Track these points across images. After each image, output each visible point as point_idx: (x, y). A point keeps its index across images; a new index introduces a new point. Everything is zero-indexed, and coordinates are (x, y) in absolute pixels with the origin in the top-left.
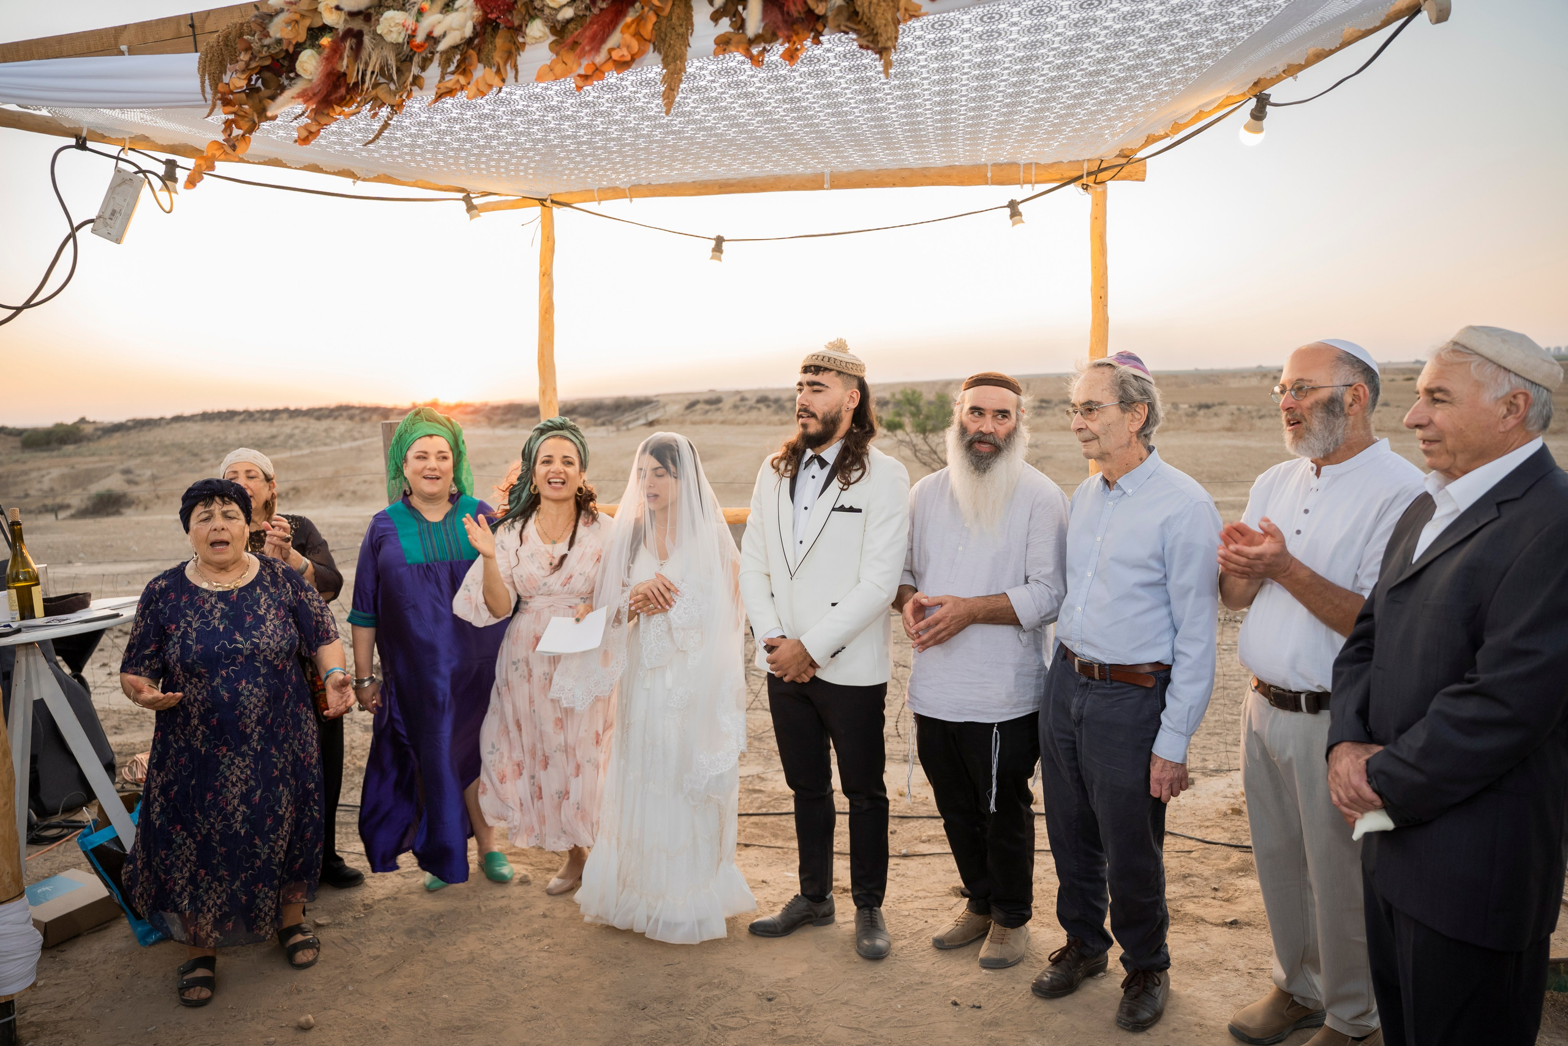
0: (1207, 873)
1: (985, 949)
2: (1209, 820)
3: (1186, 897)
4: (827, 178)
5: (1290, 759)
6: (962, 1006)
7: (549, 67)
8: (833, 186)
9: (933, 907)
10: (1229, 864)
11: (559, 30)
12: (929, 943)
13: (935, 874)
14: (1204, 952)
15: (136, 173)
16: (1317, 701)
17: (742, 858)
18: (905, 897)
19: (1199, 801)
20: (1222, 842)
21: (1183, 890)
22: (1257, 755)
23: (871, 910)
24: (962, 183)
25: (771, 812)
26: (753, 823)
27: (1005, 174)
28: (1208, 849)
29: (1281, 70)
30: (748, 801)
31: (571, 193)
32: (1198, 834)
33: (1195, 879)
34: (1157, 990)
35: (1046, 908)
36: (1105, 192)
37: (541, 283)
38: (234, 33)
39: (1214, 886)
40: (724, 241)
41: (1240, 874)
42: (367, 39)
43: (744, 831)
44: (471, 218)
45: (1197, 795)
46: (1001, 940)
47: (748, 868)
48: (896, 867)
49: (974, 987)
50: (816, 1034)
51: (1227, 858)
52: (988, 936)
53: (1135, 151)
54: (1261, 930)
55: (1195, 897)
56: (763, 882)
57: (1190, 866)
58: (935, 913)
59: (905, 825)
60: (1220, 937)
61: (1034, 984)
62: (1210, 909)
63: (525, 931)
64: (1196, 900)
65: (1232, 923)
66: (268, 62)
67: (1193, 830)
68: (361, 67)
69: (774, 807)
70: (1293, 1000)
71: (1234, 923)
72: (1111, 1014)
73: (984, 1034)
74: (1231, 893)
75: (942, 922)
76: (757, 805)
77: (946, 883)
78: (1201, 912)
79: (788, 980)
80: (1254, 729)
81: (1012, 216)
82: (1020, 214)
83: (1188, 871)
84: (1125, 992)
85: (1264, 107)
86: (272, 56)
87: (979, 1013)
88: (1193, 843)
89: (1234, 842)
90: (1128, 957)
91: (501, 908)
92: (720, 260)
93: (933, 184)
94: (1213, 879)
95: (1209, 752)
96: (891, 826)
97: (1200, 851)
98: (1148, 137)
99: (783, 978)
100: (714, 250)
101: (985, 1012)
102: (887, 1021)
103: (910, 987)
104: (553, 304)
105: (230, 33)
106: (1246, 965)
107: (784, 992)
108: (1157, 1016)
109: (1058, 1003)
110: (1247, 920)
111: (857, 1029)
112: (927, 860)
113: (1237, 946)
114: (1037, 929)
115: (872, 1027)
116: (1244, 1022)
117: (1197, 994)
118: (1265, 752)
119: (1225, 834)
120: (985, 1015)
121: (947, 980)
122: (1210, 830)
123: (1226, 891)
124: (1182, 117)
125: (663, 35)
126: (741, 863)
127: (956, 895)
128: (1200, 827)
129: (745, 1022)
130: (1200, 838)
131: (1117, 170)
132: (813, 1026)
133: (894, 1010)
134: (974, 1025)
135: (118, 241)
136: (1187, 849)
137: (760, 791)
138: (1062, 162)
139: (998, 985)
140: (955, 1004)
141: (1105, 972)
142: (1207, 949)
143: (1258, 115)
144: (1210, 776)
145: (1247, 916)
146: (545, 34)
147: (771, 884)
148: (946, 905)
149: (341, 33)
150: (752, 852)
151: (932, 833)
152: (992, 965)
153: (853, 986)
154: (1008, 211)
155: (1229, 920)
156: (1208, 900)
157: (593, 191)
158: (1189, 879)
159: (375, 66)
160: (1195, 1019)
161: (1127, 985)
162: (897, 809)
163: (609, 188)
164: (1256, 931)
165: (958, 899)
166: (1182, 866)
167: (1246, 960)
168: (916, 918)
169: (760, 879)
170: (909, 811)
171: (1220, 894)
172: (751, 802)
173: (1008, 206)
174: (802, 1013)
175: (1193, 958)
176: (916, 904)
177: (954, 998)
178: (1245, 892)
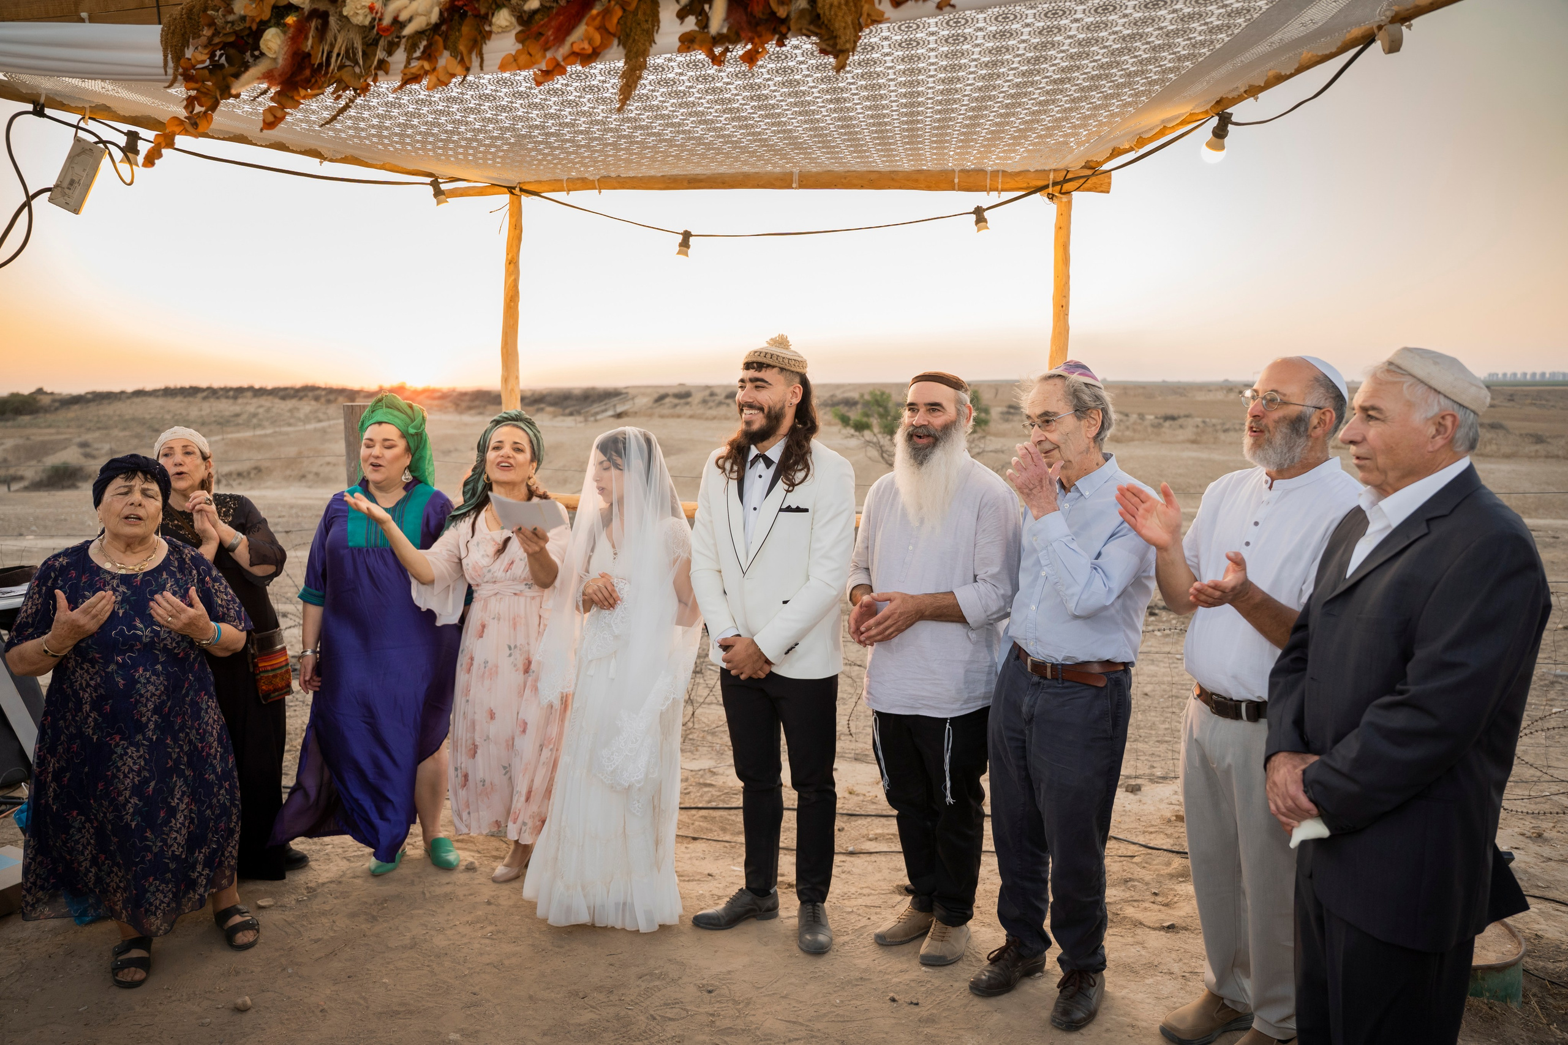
0: (1148, 878)
1: (926, 946)
2: (1153, 826)
3: (1126, 901)
4: (796, 178)
5: (1230, 766)
6: (900, 1002)
7: (514, 56)
8: (802, 186)
9: (876, 905)
10: (1170, 870)
11: (526, 20)
12: (871, 940)
13: (880, 871)
14: (1141, 955)
15: (96, 143)
16: (1257, 710)
17: (689, 851)
18: (849, 894)
19: (1145, 807)
20: (1165, 848)
21: (1123, 893)
22: (1197, 763)
23: (814, 905)
24: (929, 188)
25: (721, 806)
26: (702, 817)
27: (972, 180)
28: (1150, 854)
29: (1242, 90)
30: (699, 794)
31: (540, 182)
32: (1141, 840)
33: (1136, 883)
34: (1092, 991)
35: (989, 908)
36: (1070, 203)
37: (507, 270)
38: (198, 7)
39: (1154, 890)
40: (692, 236)
41: (1180, 879)
42: (332, 20)
43: (693, 824)
44: (438, 203)
45: (1143, 802)
46: (942, 938)
47: (694, 861)
48: (842, 864)
49: (913, 984)
50: (754, 1026)
51: (1168, 864)
52: (930, 934)
53: (1101, 164)
54: (1197, 934)
55: (1135, 901)
56: (709, 875)
57: (1132, 871)
58: (878, 910)
59: (853, 823)
60: (1157, 940)
61: (972, 982)
62: (1149, 913)
63: (469, 918)
64: (1135, 904)
65: (1169, 927)
66: (232, 39)
67: (1137, 835)
68: (326, 48)
69: (724, 801)
70: (1223, 1003)
71: (1171, 928)
72: (1046, 1014)
73: (920, 1030)
74: (1170, 897)
75: (885, 919)
76: (707, 799)
77: (891, 881)
78: (1140, 916)
79: (729, 972)
80: (1195, 737)
81: (977, 222)
82: (985, 221)
83: (1130, 876)
84: (1061, 992)
85: (1226, 126)
86: (235, 33)
87: (916, 1009)
88: (1135, 848)
89: (1176, 848)
90: (1065, 958)
91: (446, 895)
92: (687, 255)
93: (900, 188)
94: (1154, 884)
95: (1157, 759)
96: (838, 823)
97: (1142, 856)
98: (1113, 150)
99: (724, 970)
100: (681, 245)
101: (923, 1008)
102: (825, 1015)
103: (849, 982)
104: (518, 292)
105: (194, 7)
106: (1180, 968)
107: (724, 984)
108: (1091, 1016)
109: (994, 1002)
110: (1184, 925)
111: (794, 1023)
112: (873, 858)
113: (1172, 949)
114: (978, 928)
115: (810, 1020)
116: (1175, 1023)
117: (1131, 995)
118: (1205, 760)
119: (1168, 840)
120: (923, 1011)
121: (886, 977)
122: (1153, 836)
123: (1166, 896)
124: (1146, 132)
125: (628, 30)
126: (689, 855)
127: (900, 894)
128: (1144, 832)
129: (684, 1014)
130: (1144, 843)
131: (1082, 181)
132: (751, 1018)
133: (833, 1005)
134: (911, 1021)
135: (76, 211)
136: (1129, 854)
137: (711, 785)
138: (1029, 171)
139: (937, 983)
140: (893, 1000)
141: (1042, 972)
142: (1143, 952)
143: (1220, 133)
144: (1157, 782)
145: (1184, 921)
146: (511, 23)
147: (717, 877)
148: (890, 903)
149: (306, 13)
150: (700, 846)
151: (879, 831)
152: (932, 962)
153: (793, 980)
154: (973, 217)
155: (1166, 924)
156: (1147, 905)
157: (562, 180)
158: (1130, 884)
159: (340, 48)
160: (1127, 1020)
161: (1063, 985)
162: (846, 806)
163: (578, 179)
164: (1192, 935)
165: (902, 897)
166: (1124, 871)
167: (1180, 964)
168: (859, 915)
169: (706, 872)
170: (858, 809)
171: (1159, 899)
172: (702, 796)
173: (973, 213)
174: (741, 1006)
175: (1130, 961)
176: (860, 901)
177: (892, 995)
178: (1184, 897)
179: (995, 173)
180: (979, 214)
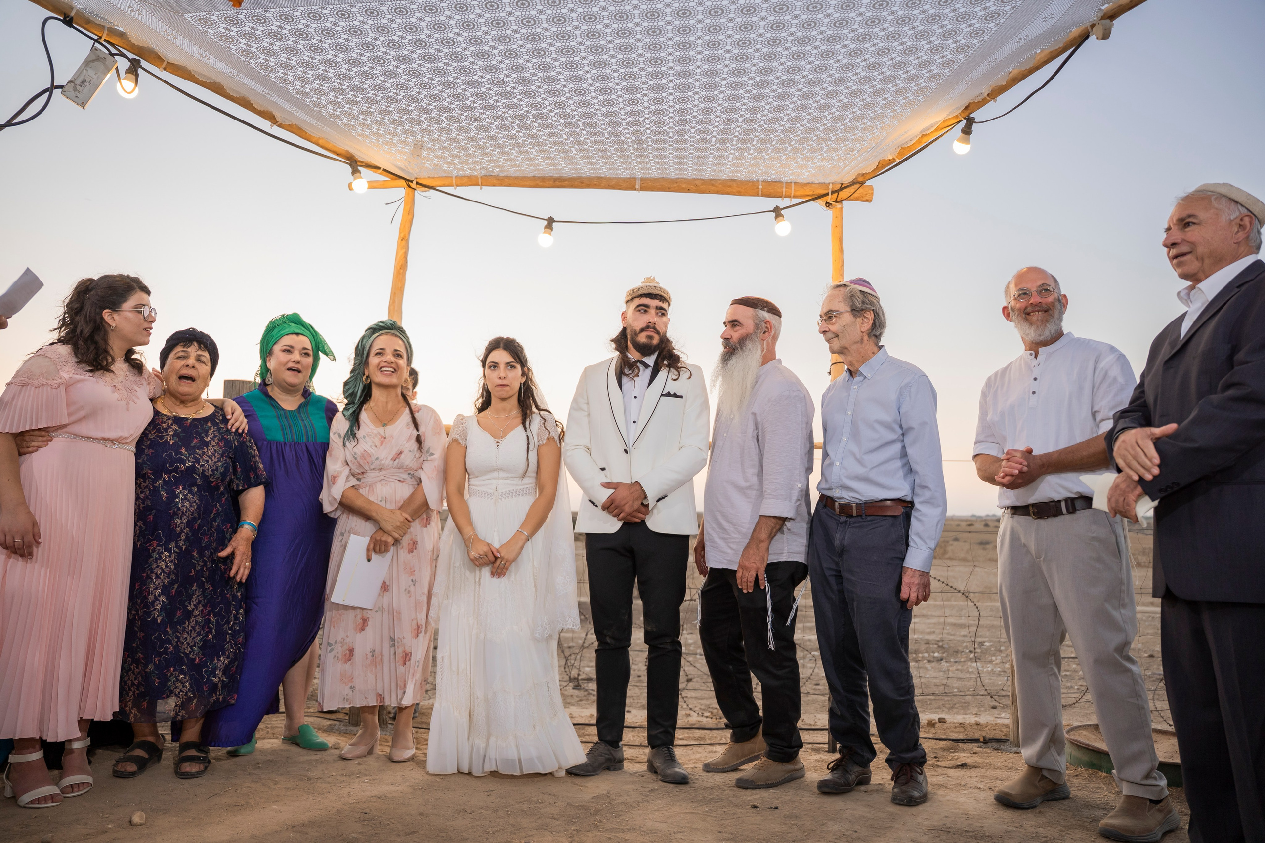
4: (639, 181)
16: (1074, 505)
23: (668, 747)
24: (739, 193)
27: (771, 189)
29: (987, 95)
36: (841, 209)
40: (555, 221)
70: (1042, 775)
81: (776, 217)
82: (782, 217)
84: (896, 782)
85: (971, 125)
90: (892, 757)
93: (718, 192)
100: (546, 227)
108: (926, 796)
138: (812, 182)
143: (967, 131)
154: (773, 214)
161: (895, 776)
173: (773, 211)
179: (789, 184)
180: (777, 212)
